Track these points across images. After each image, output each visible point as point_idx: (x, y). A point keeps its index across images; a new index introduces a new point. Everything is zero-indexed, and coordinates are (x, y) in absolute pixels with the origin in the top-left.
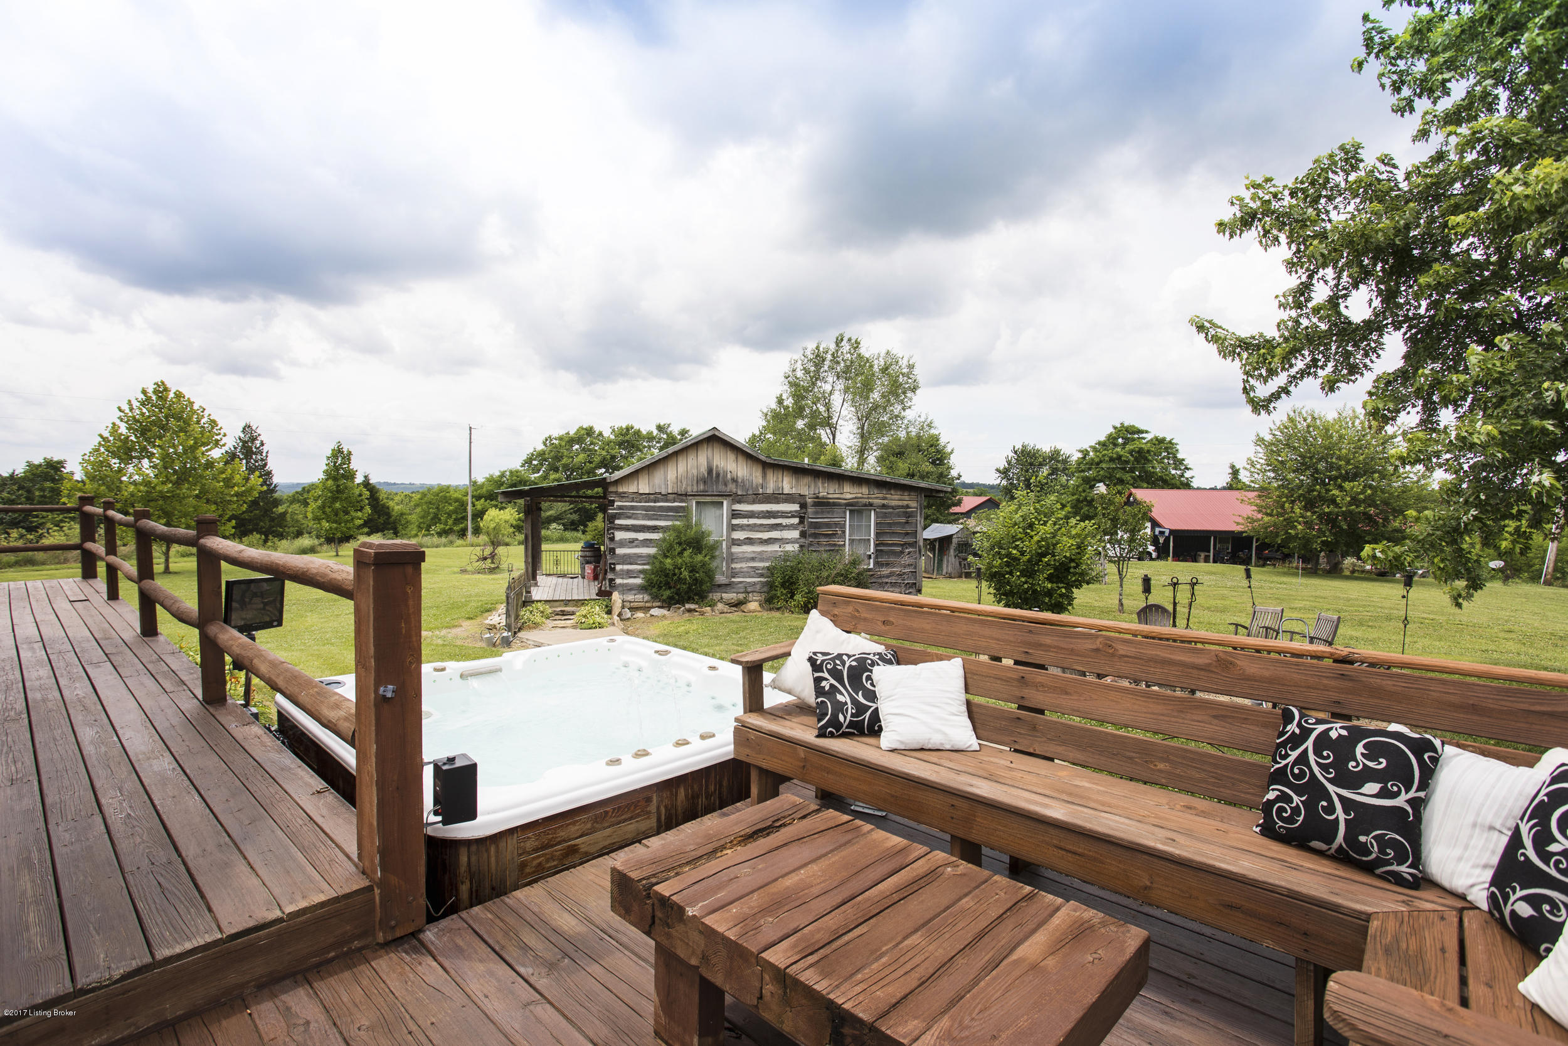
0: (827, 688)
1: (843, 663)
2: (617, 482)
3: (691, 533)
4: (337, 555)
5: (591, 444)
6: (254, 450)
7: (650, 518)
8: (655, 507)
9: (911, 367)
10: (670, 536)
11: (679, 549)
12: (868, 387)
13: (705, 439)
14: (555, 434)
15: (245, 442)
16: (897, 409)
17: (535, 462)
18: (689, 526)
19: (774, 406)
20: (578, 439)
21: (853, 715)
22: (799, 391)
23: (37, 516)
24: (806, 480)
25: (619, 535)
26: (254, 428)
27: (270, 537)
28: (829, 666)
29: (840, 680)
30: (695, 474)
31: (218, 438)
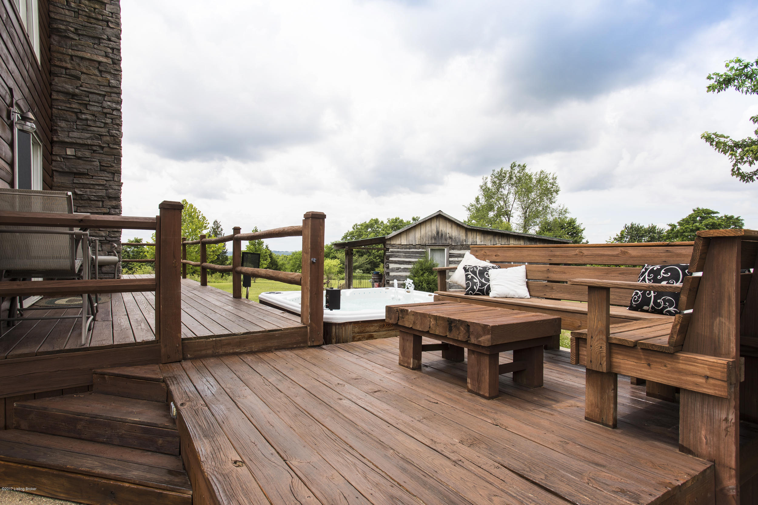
0: (470, 278)
1: (477, 269)
2: (390, 239)
3: (428, 264)
4: (255, 282)
5: (377, 228)
6: (218, 233)
7: (407, 257)
8: (410, 251)
9: (554, 179)
10: (417, 266)
11: (422, 273)
12: (529, 190)
13: (435, 216)
14: (359, 223)
15: (214, 229)
16: (546, 202)
17: (348, 238)
18: (427, 261)
19: (474, 203)
20: (370, 225)
21: (479, 287)
22: (488, 193)
23: (131, 264)
24: (489, 237)
25: (392, 266)
26: (218, 222)
27: (224, 274)
28: (471, 270)
29: (475, 274)
30: (430, 235)
31: (206, 225)
